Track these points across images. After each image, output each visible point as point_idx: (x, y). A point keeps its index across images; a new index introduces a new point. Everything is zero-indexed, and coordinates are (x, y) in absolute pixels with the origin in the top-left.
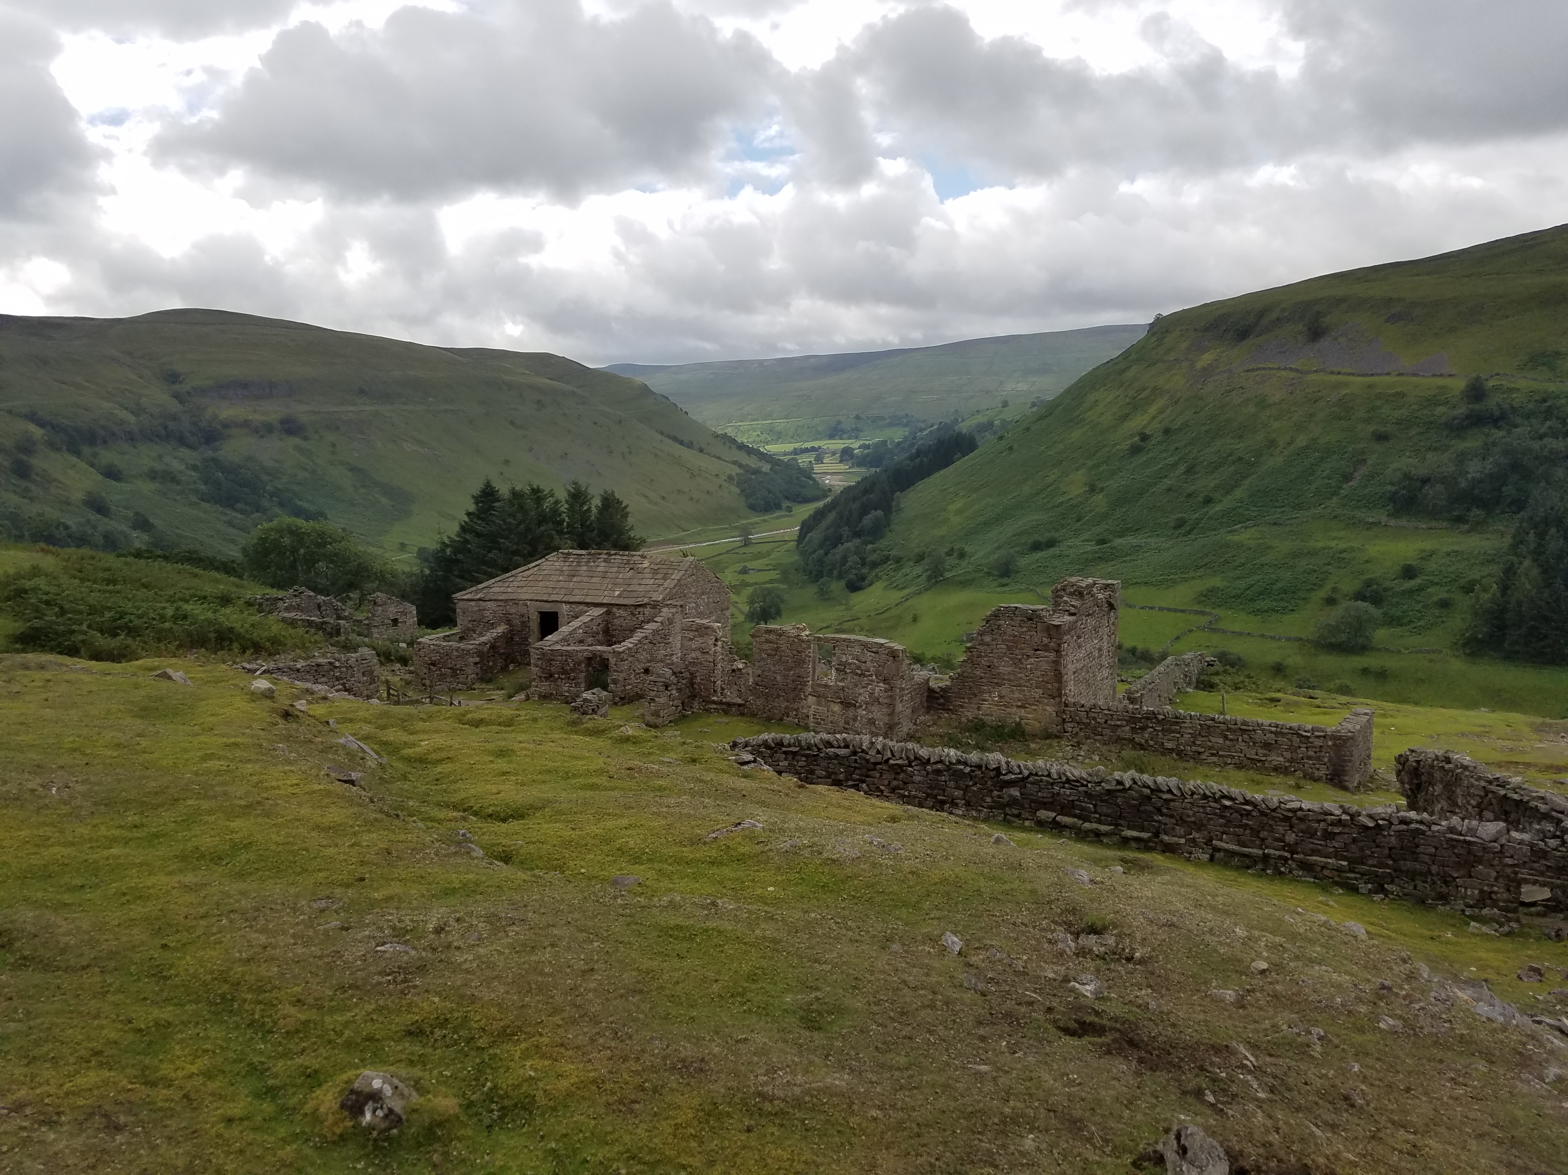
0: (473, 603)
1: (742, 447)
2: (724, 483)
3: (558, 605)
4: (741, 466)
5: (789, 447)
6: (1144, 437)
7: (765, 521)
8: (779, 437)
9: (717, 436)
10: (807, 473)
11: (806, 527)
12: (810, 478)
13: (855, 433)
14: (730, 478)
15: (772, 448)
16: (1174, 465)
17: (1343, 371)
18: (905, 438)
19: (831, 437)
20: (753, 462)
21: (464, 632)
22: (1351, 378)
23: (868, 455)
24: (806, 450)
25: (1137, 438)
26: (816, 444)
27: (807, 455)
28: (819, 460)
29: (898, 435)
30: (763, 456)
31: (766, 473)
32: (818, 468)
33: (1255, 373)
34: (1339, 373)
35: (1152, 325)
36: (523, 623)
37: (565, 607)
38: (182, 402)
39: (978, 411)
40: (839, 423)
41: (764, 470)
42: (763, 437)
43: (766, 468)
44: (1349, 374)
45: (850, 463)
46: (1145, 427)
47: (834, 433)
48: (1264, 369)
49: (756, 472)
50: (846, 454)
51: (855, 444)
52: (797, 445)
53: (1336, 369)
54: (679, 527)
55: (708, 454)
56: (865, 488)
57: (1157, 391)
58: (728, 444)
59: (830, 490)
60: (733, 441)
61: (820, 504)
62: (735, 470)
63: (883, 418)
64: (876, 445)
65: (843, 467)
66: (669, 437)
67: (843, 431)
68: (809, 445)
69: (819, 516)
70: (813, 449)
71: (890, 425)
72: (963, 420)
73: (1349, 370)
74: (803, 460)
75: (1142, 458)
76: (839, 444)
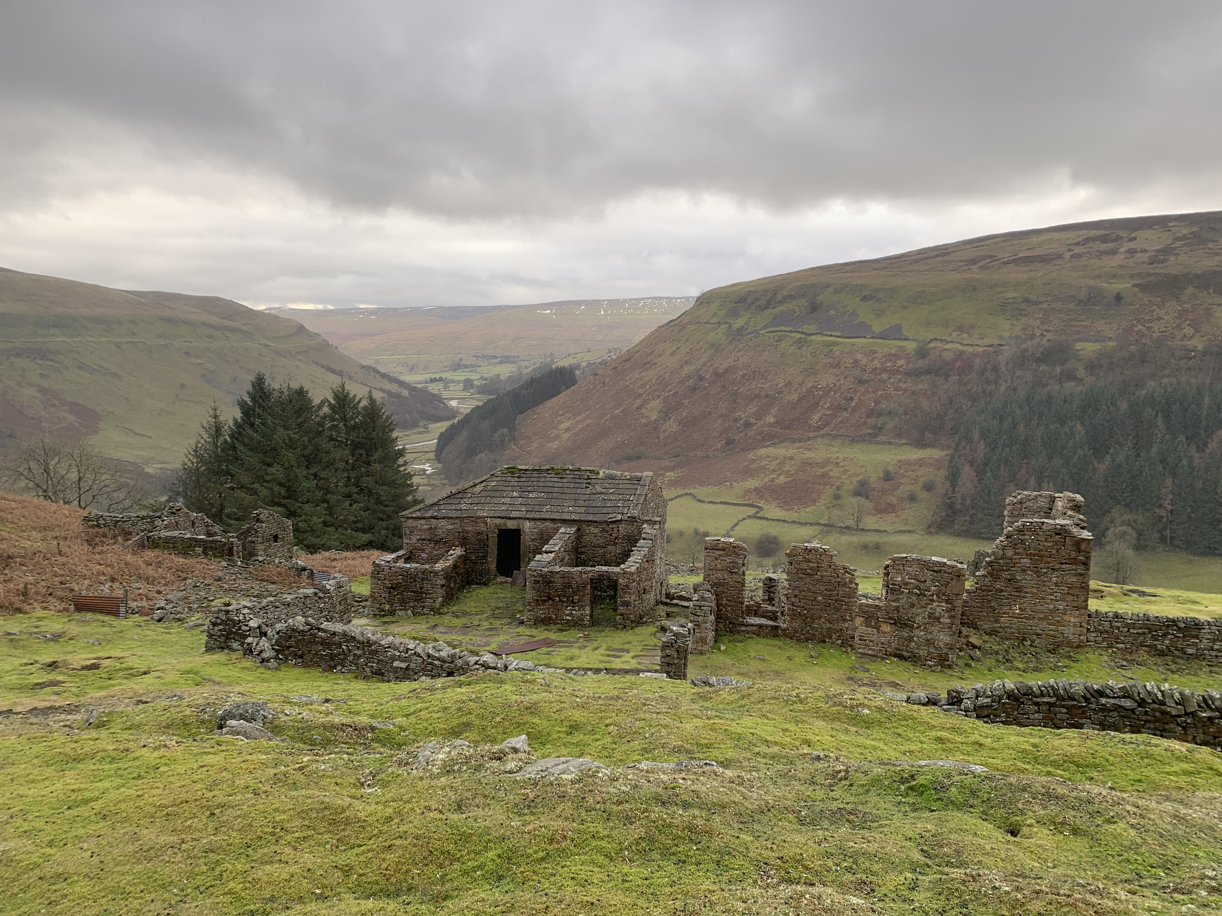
0: (423, 522)
1: (383, 376)
3: (521, 521)
4: (386, 392)
5: (421, 377)
6: (700, 378)
7: (406, 436)
8: (412, 369)
9: (363, 367)
10: (437, 398)
11: (443, 441)
12: (440, 401)
13: (473, 367)
15: (408, 378)
17: (833, 334)
18: (514, 373)
19: (455, 369)
20: (393, 388)
21: (411, 552)
22: (840, 340)
23: (485, 385)
24: (435, 380)
25: (694, 378)
26: (442, 375)
27: (436, 383)
28: (446, 388)
29: (508, 369)
30: (401, 384)
31: (406, 397)
32: (446, 394)
33: (773, 334)
34: (831, 336)
35: (699, 298)
36: (480, 541)
37: (527, 524)
39: (569, 355)
40: (461, 360)
41: (403, 394)
42: (399, 369)
43: (405, 393)
44: (838, 337)
45: (472, 391)
47: (457, 367)
48: (780, 331)
49: (398, 396)
50: (468, 384)
51: (474, 377)
52: (427, 376)
53: (829, 333)
55: (356, 381)
58: (373, 374)
59: (457, 411)
60: (377, 371)
61: (452, 422)
62: (380, 394)
63: (496, 357)
64: (492, 378)
65: (466, 394)
66: (322, 366)
67: (464, 366)
68: (437, 376)
69: (453, 431)
70: (441, 379)
71: (501, 363)
72: (558, 361)
73: (838, 334)
74: (434, 388)
75: (700, 393)
76: (460, 376)
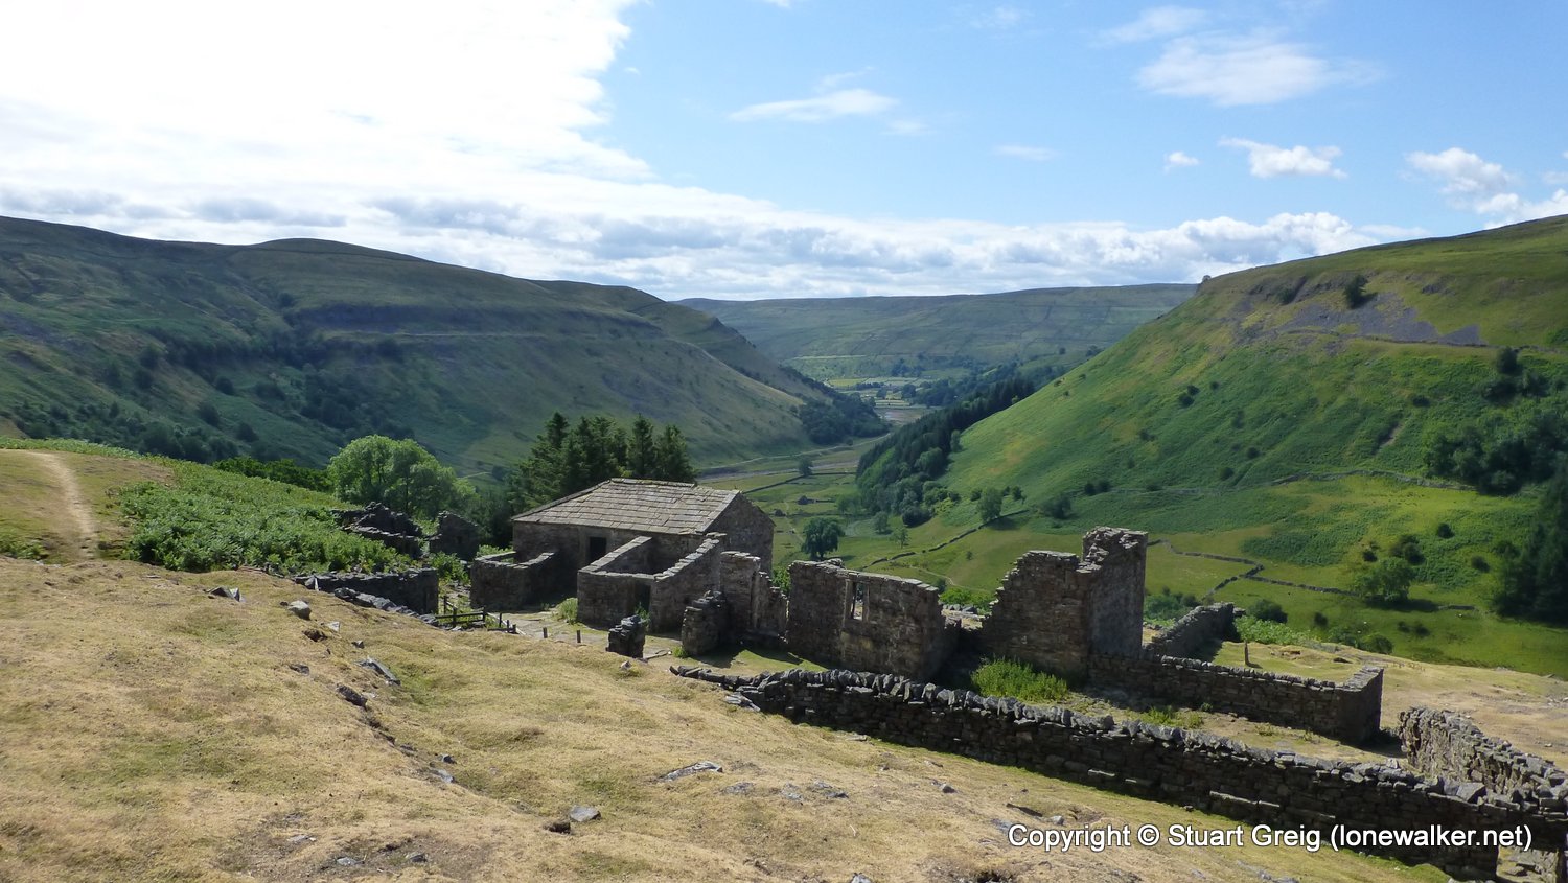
1: (806, 380)
2: (787, 414)
3: (608, 531)
4: (804, 399)
5: (853, 382)
6: (1193, 390)
7: (826, 453)
8: (843, 372)
9: (783, 369)
10: (868, 409)
11: (867, 461)
12: (871, 412)
13: (919, 371)
14: (794, 410)
15: (836, 383)
16: (1223, 417)
17: (1380, 337)
18: (966, 380)
19: (895, 374)
20: (816, 395)
22: (1389, 344)
23: (929, 393)
24: (869, 386)
25: (1186, 391)
26: (878, 380)
27: (869, 390)
28: (881, 395)
29: (959, 374)
30: (827, 391)
31: (829, 408)
32: (879, 402)
33: (1298, 335)
34: (1377, 339)
35: (1200, 285)
36: (573, 547)
38: (291, 323)
39: (1036, 357)
40: (903, 361)
41: (827, 403)
42: (827, 372)
43: (829, 401)
44: (1386, 340)
45: (911, 399)
46: (1193, 380)
47: (898, 370)
48: (1306, 331)
49: (819, 405)
50: (909, 392)
51: (917, 382)
52: (859, 381)
53: (1374, 335)
54: (742, 456)
55: (773, 386)
56: (925, 426)
57: (1205, 348)
58: (793, 377)
59: (890, 426)
60: (798, 375)
61: (880, 440)
62: (799, 402)
63: (946, 358)
64: (938, 385)
65: (904, 403)
66: (736, 369)
67: (906, 369)
68: (871, 381)
69: (879, 451)
70: (876, 385)
71: (952, 365)
72: (1022, 364)
73: (1386, 336)
74: (866, 395)
75: (1191, 410)
76: (900, 382)
